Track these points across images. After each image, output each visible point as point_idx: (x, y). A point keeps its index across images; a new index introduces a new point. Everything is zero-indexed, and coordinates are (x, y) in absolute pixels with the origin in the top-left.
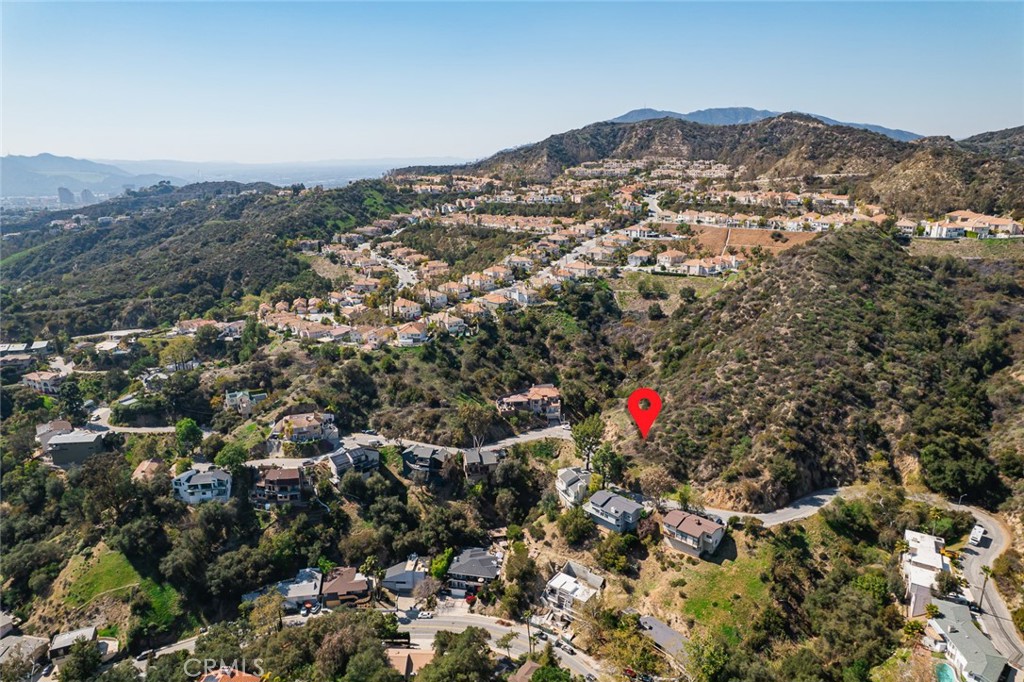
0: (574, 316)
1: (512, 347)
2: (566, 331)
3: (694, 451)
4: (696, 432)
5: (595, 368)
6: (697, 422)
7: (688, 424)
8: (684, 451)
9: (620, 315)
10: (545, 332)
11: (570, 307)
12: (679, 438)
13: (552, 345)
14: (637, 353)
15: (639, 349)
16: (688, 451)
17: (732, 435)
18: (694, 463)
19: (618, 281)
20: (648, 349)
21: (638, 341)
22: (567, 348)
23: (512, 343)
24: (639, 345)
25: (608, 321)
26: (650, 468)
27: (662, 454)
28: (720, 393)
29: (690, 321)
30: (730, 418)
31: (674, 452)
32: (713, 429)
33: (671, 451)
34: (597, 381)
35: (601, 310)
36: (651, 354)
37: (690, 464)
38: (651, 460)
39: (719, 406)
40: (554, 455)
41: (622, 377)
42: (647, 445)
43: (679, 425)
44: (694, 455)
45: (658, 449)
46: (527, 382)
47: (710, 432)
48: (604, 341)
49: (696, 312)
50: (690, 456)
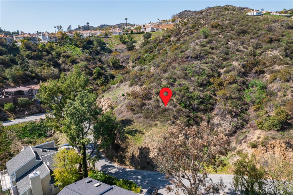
0: (79, 47)
1: (30, 61)
2: (74, 54)
3: (201, 103)
4: (195, 84)
5: (94, 72)
6: (194, 76)
7: (185, 78)
8: (191, 104)
9: (110, 51)
10: (59, 55)
11: (78, 43)
12: (180, 91)
13: (64, 62)
14: (122, 66)
15: (123, 64)
16: (195, 103)
17: (234, 82)
18: (204, 117)
19: (108, 39)
20: (128, 63)
21: (122, 60)
22: (74, 62)
23: (30, 59)
24: (122, 62)
25: (103, 54)
26: (154, 129)
27: (166, 110)
28: (202, 55)
29: (152, 46)
30: (222, 71)
31: (179, 107)
32: (211, 80)
33: (175, 106)
34: (95, 79)
35: (99, 48)
36: (131, 64)
37: (201, 118)
38: (154, 118)
39: (206, 63)
40: (48, 134)
41: (113, 77)
42: (144, 104)
43: (175, 80)
44: (202, 107)
45: (159, 106)
46: (36, 80)
47: (210, 83)
48: (100, 60)
49: (155, 42)
50: (197, 110)
